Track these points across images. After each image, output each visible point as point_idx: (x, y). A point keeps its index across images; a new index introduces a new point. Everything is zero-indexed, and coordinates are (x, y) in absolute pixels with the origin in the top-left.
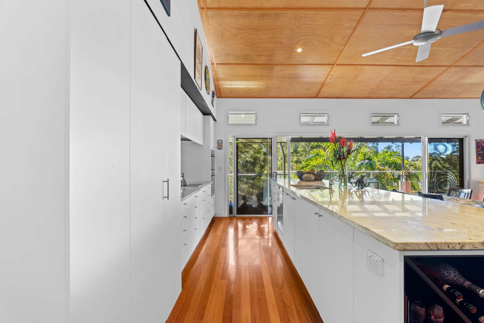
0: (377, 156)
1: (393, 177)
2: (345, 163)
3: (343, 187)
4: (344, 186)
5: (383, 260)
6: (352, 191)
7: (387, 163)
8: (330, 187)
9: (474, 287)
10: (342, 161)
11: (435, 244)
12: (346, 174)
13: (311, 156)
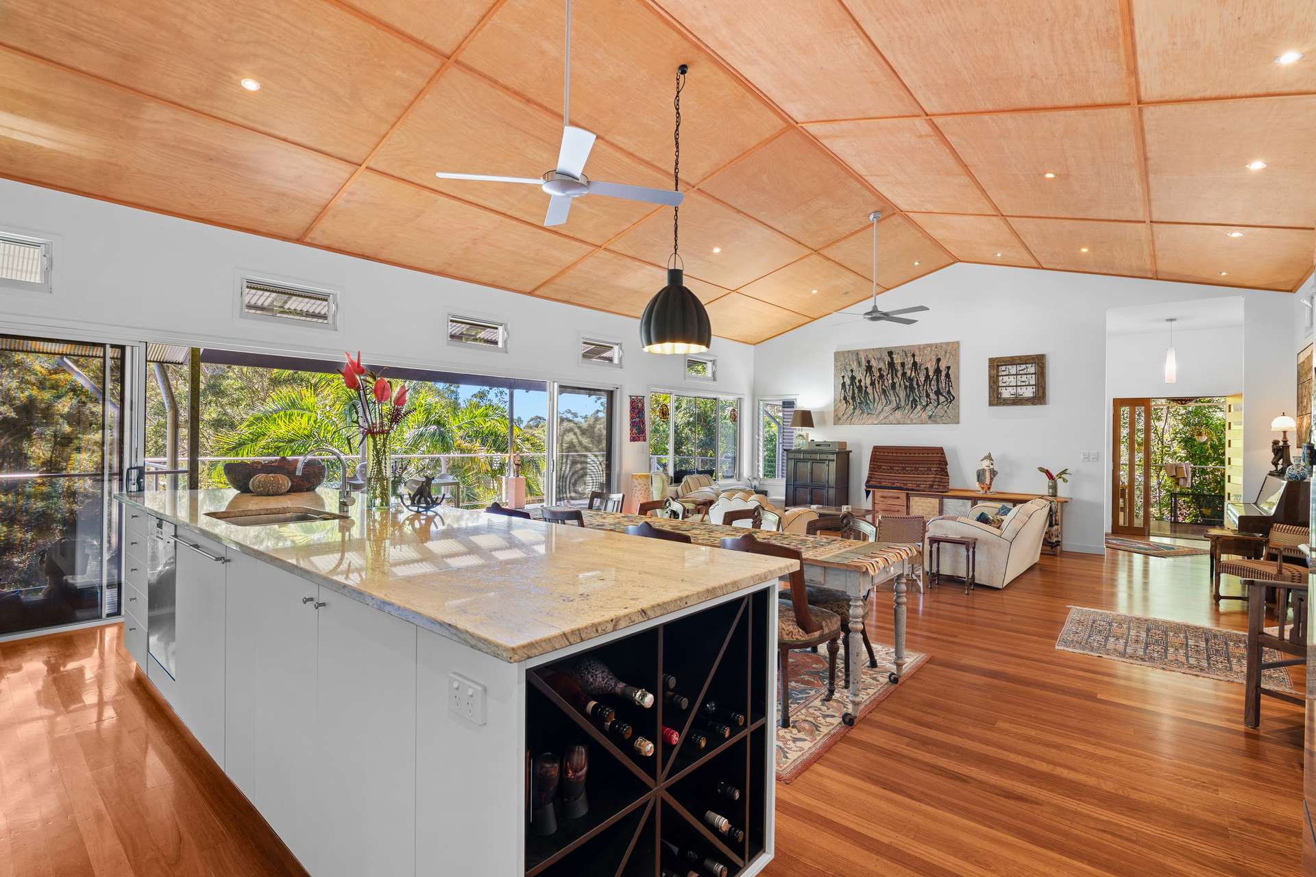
0: (455, 415)
1: (491, 467)
2: (384, 445)
3: (378, 509)
4: (382, 505)
5: (485, 690)
6: (401, 517)
7: (477, 434)
8: (340, 511)
9: (629, 690)
10: (378, 439)
11: (577, 632)
12: (388, 473)
13: (270, 406)
